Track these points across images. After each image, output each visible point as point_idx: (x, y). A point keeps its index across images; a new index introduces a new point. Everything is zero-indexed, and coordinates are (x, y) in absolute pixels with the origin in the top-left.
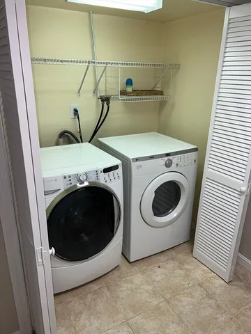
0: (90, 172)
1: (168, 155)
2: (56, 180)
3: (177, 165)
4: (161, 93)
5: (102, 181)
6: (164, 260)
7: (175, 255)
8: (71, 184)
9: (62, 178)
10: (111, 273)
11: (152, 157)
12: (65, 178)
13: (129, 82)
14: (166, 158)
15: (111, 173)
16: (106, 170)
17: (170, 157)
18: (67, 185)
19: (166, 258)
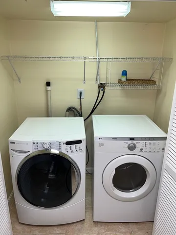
0: (54, 143)
1: (132, 139)
2: (27, 144)
3: (141, 150)
4: (154, 83)
5: (64, 151)
6: (124, 231)
7: (136, 230)
8: (37, 149)
9: (32, 144)
10: (75, 224)
11: (115, 139)
12: (34, 143)
13: (124, 73)
14: (130, 142)
15: (73, 146)
16: (68, 143)
17: (134, 142)
18: (35, 149)
19: (126, 230)
